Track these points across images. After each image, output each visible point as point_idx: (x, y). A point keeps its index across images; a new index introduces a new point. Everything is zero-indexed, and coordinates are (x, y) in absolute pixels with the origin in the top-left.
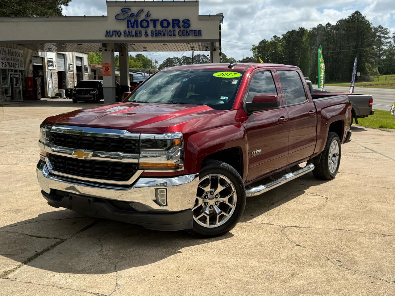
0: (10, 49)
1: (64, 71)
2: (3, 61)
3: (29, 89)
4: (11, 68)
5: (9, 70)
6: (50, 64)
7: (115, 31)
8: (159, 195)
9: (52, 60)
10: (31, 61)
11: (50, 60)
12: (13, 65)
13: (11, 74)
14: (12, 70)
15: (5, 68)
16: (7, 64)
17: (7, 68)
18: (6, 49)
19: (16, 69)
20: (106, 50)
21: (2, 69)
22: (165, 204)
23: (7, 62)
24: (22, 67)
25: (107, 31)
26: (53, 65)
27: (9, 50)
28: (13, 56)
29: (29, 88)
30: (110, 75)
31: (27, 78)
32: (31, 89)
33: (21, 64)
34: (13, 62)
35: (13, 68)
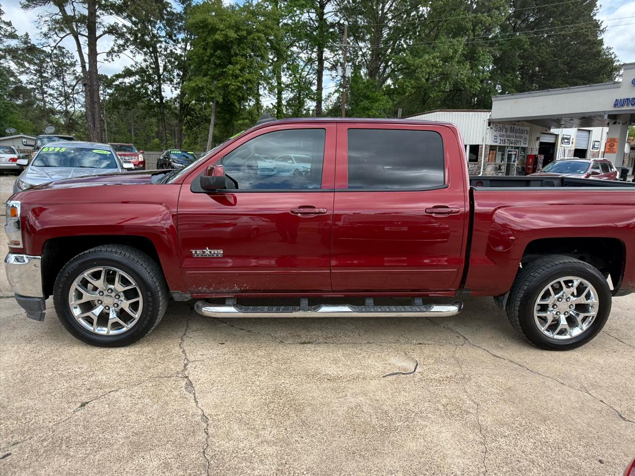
0: (513, 126)
1: (586, 148)
2: (502, 138)
3: (529, 167)
4: (511, 145)
5: (508, 147)
6: (566, 141)
7: (627, 99)
9: (568, 137)
10: (538, 139)
11: (566, 136)
12: (513, 142)
13: (509, 151)
14: (512, 147)
15: (503, 145)
16: (506, 141)
17: (506, 145)
18: (509, 127)
19: (518, 146)
20: (615, 123)
21: (499, 146)
23: (506, 139)
24: (526, 144)
25: (617, 100)
26: (569, 143)
27: (511, 127)
28: (516, 133)
29: (529, 165)
30: (615, 153)
31: (531, 155)
32: (530, 167)
33: (525, 141)
34: (514, 139)
35: (513, 145)
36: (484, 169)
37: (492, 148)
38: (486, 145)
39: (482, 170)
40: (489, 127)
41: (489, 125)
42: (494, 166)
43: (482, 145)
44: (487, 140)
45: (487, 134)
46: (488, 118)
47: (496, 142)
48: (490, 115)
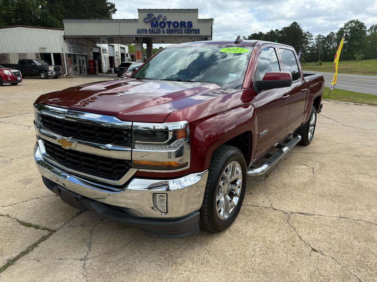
0: (78, 41)
1: (113, 56)
2: (73, 49)
4: (79, 54)
5: (78, 55)
6: (104, 51)
7: (143, 29)
8: (157, 201)
9: (105, 49)
10: (92, 50)
11: (104, 49)
12: (80, 52)
13: (79, 58)
14: (79, 55)
15: (75, 53)
16: (76, 51)
17: (76, 53)
18: (75, 41)
19: (82, 54)
20: (138, 42)
21: (73, 54)
22: (166, 211)
23: (76, 49)
24: (86, 53)
25: (138, 29)
26: (106, 52)
27: (77, 42)
28: (80, 46)
29: (91, 66)
30: (141, 59)
31: (90, 60)
32: (92, 68)
33: (85, 51)
34: (80, 50)
35: (80, 54)
36: (67, 70)
37: (69, 55)
38: (65, 54)
39: (66, 71)
40: (65, 41)
41: (65, 40)
42: (73, 68)
43: (63, 53)
44: (66, 50)
45: (64, 46)
46: (63, 34)
47: (71, 51)
48: (64, 33)
